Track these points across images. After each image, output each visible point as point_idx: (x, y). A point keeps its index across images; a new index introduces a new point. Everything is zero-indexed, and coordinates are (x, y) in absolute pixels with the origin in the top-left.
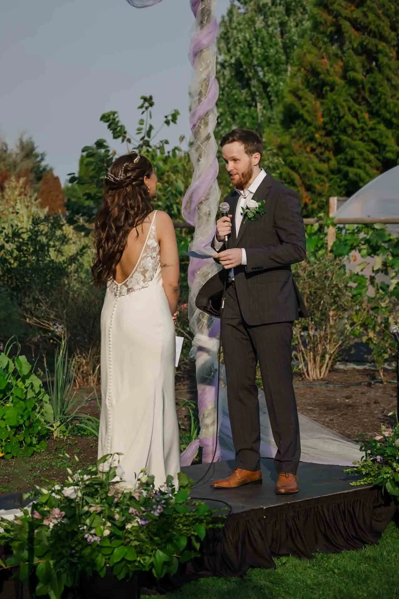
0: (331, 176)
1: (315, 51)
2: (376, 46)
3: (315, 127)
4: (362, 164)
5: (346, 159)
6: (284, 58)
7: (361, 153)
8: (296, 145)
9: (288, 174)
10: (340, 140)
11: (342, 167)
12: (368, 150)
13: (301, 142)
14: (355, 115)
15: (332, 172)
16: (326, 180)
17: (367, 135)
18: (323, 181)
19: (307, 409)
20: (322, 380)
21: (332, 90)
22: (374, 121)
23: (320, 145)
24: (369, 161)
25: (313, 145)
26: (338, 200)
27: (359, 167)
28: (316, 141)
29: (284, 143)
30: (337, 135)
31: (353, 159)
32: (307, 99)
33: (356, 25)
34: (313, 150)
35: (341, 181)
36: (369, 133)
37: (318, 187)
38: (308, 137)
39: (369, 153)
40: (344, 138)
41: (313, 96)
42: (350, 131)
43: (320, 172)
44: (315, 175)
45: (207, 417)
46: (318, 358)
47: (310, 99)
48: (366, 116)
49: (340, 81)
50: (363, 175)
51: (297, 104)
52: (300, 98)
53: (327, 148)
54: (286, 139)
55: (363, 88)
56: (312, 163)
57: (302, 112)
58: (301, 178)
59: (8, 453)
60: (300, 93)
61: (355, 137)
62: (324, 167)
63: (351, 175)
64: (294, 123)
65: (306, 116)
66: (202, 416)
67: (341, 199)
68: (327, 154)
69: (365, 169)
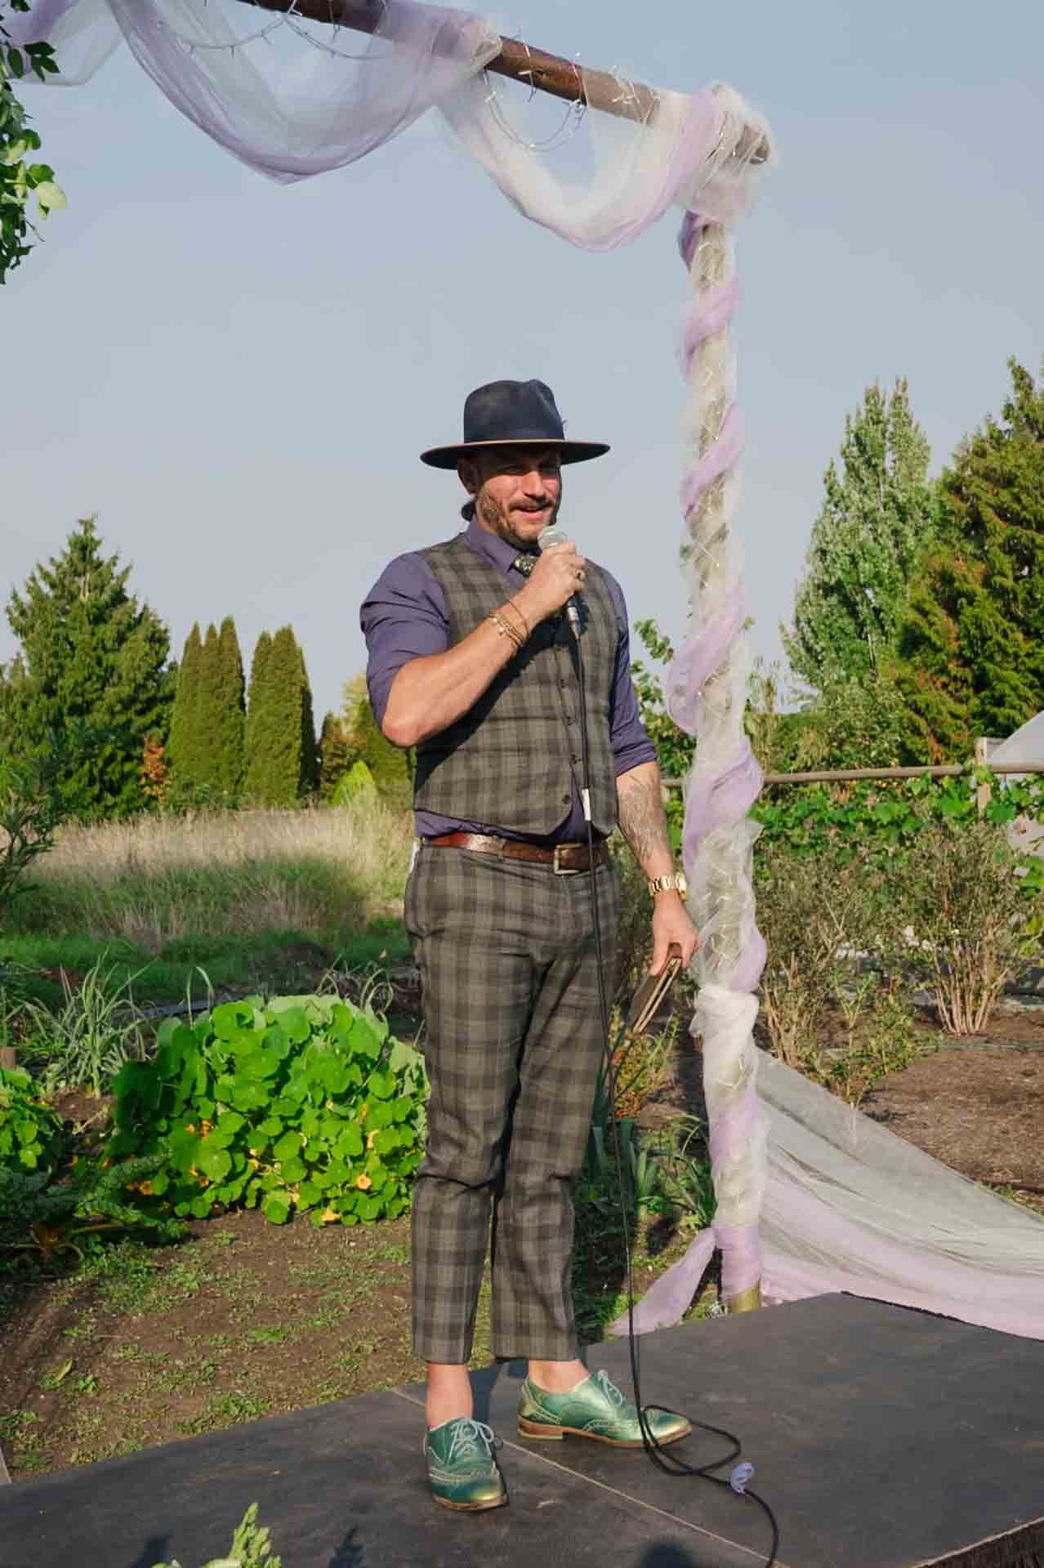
0: (972, 721)
1: (945, 549)
2: (1033, 541)
3: (948, 655)
4: (1017, 702)
5: (993, 696)
6: (901, 575)
7: (1015, 689)
8: (919, 679)
9: (910, 719)
10: (984, 669)
11: (988, 707)
12: (1024, 684)
13: (928, 675)
14: (1005, 636)
15: (974, 716)
16: (964, 726)
17: (1024, 663)
18: (960, 728)
19: (954, 1100)
20: (978, 1034)
21: (971, 603)
22: (1033, 643)
23: (955, 678)
24: (1026, 700)
25: (944, 679)
26: (989, 743)
27: (1013, 707)
28: (948, 674)
29: (903, 676)
30: (979, 664)
31: (1003, 696)
32: (935, 615)
33: (1001, 512)
34: (945, 686)
35: (986, 728)
36: (1026, 660)
37: (954, 738)
38: (938, 667)
39: (1026, 689)
40: (989, 666)
41: (944, 612)
42: (998, 658)
43: (955, 716)
44: (949, 719)
45: (730, 1180)
46: (970, 998)
47: (940, 616)
48: (1020, 636)
49: (981, 592)
50: (1018, 718)
51: (922, 623)
52: (924, 613)
53: (965, 681)
54: (906, 671)
55: (1015, 599)
56: (944, 704)
57: (928, 632)
58: (929, 725)
59: (346, 1213)
60: (927, 607)
61: (1006, 665)
62: (961, 709)
63: (1001, 719)
64: (918, 650)
65: (934, 638)
66: (719, 1176)
67: (994, 740)
68: (965, 692)
69: (1020, 710)
